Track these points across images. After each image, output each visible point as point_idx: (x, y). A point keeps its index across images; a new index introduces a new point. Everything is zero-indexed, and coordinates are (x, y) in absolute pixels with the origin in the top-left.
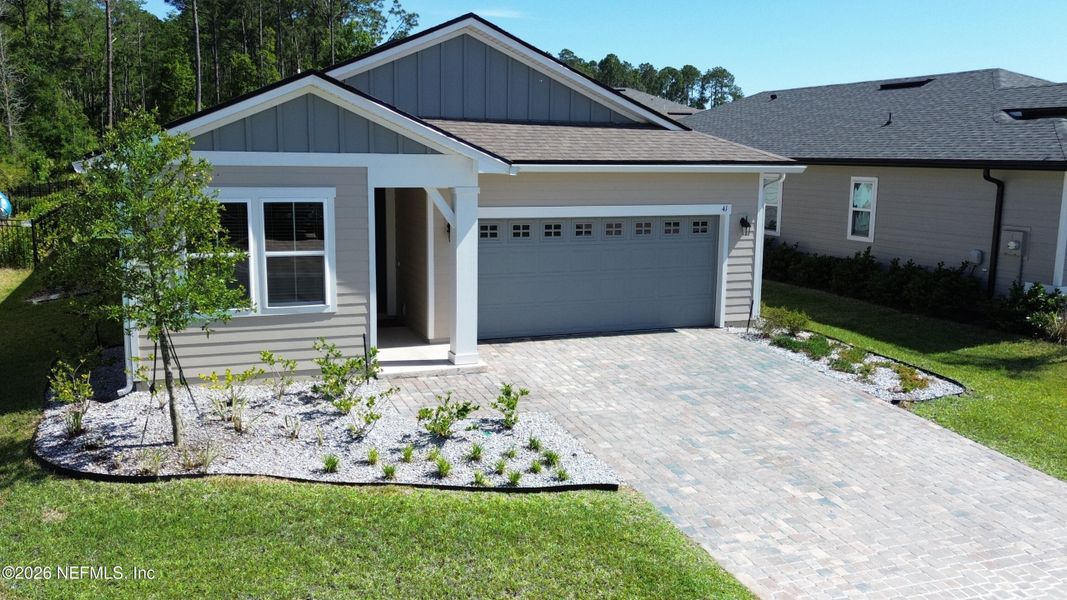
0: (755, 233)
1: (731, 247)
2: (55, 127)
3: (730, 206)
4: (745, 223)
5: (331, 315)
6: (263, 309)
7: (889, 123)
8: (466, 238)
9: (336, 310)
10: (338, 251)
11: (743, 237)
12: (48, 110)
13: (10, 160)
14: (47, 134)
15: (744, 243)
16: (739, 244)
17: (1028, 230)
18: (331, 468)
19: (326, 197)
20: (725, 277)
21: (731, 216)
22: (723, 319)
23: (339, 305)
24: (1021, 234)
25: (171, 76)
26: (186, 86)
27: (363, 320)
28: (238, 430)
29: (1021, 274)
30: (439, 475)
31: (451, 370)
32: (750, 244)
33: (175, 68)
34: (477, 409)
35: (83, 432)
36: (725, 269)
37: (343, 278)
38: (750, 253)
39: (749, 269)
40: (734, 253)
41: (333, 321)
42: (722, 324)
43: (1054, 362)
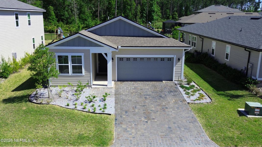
0: (182, 61)
1: (176, 64)
2: (85, 17)
3: (176, 55)
4: (179, 59)
5: (84, 76)
6: (71, 74)
7: (241, 31)
8: (109, 63)
9: (85, 75)
10: (85, 64)
11: (179, 62)
12: (84, 13)
13: (75, 25)
14: (84, 18)
15: (179, 64)
16: (178, 64)
17: (253, 63)
18: (68, 105)
19: (82, 55)
20: (174, 71)
21: (176, 58)
22: (174, 79)
23: (85, 74)
24: (252, 64)
25: (111, 4)
26: (114, 6)
27: (89, 77)
28: (60, 96)
29: (251, 74)
30: (84, 109)
31: (106, 87)
32: (181, 64)
33: (112, 2)
34: (97, 97)
35: (38, 94)
36: (174, 69)
37: (85, 70)
38: (181, 65)
39: (180, 69)
40: (177, 65)
41: (84, 77)
42: (174, 80)
43: (244, 97)
